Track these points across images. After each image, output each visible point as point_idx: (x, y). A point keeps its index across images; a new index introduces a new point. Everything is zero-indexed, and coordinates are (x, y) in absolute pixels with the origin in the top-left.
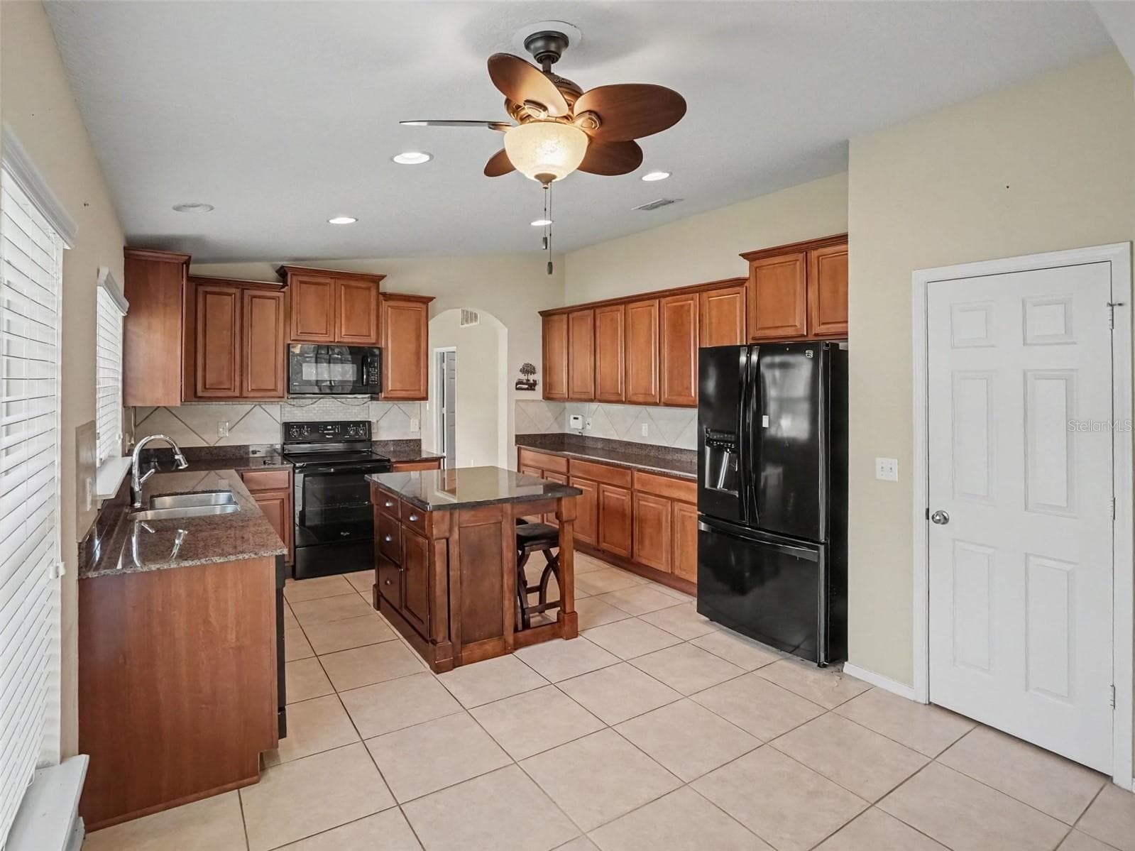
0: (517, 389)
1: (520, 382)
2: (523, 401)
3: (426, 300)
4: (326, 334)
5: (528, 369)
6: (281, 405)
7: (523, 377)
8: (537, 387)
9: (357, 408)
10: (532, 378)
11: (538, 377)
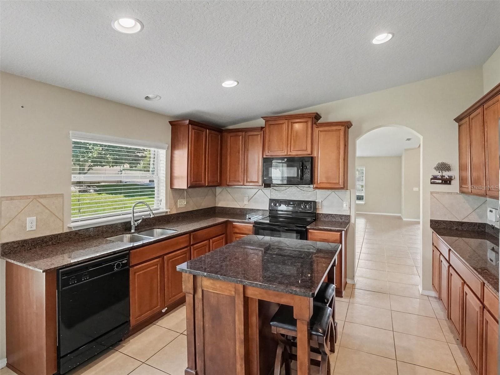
0: (431, 183)
1: (435, 178)
2: (437, 193)
3: (347, 125)
4: (283, 151)
5: (444, 167)
6: (271, 190)
7: (438, 174)
8: (452, 182)
9: (310, 193)
10: (446, 174)
11: (455, 173)
